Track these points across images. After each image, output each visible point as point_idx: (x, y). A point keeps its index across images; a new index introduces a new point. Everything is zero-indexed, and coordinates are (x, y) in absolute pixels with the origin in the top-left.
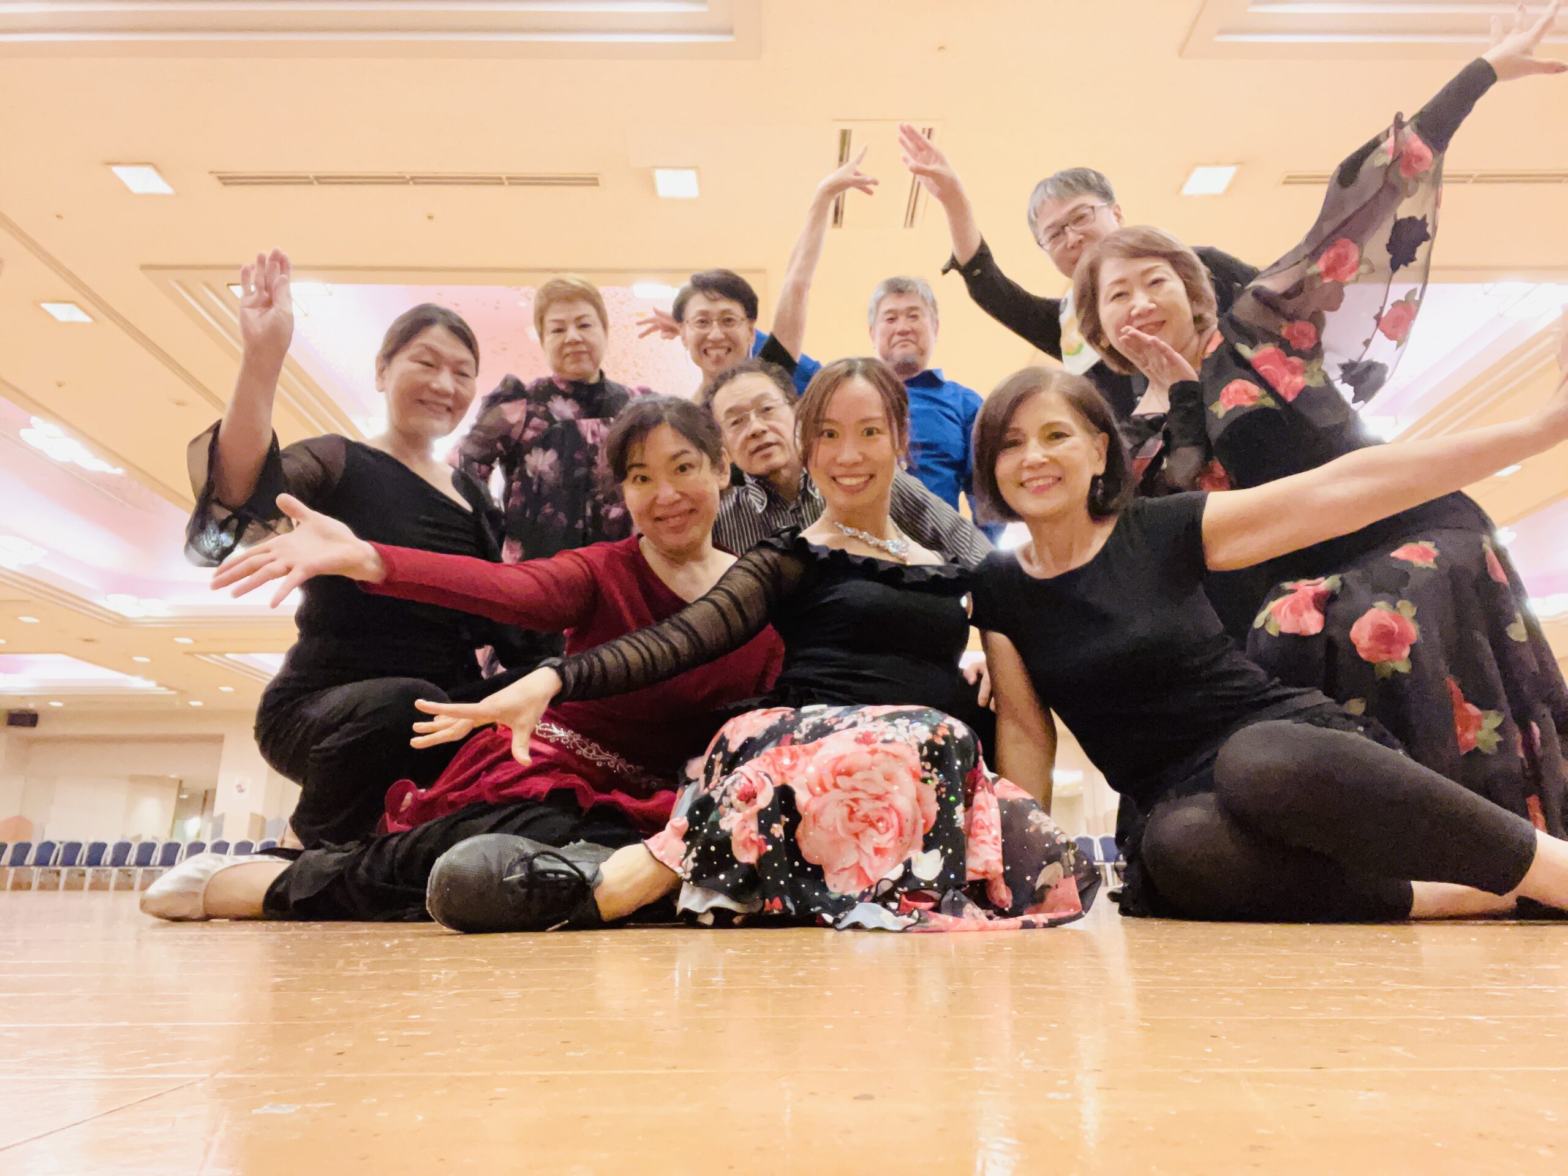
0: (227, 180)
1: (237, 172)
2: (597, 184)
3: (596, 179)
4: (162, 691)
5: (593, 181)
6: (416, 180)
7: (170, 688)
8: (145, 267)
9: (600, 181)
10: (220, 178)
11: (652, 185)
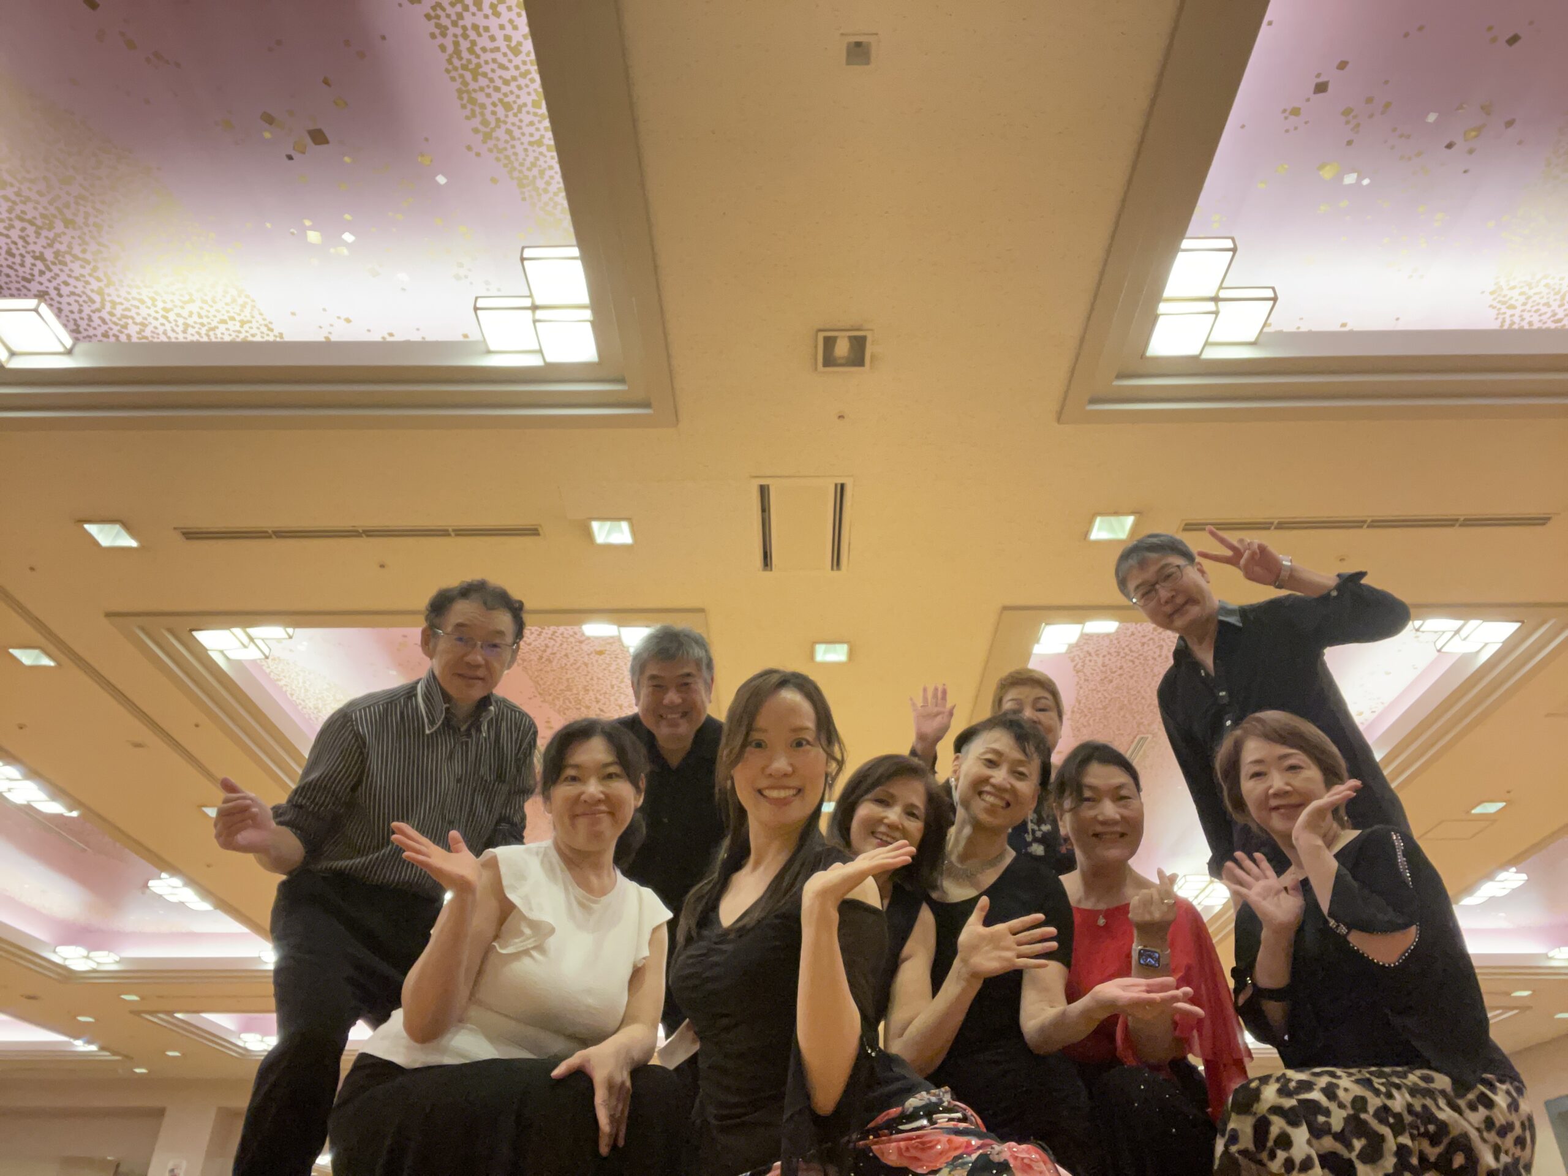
0: (190, 535)
1: (200, 528)
2: (538, 534)
3: (536, 530)
4: (106, 1055)
5: (534, 532)
6: (369, 533)
7: (114, 1053)
8: (108, 615)
9: (541, 531)
10: (184, 534)
11: (589, 534)
